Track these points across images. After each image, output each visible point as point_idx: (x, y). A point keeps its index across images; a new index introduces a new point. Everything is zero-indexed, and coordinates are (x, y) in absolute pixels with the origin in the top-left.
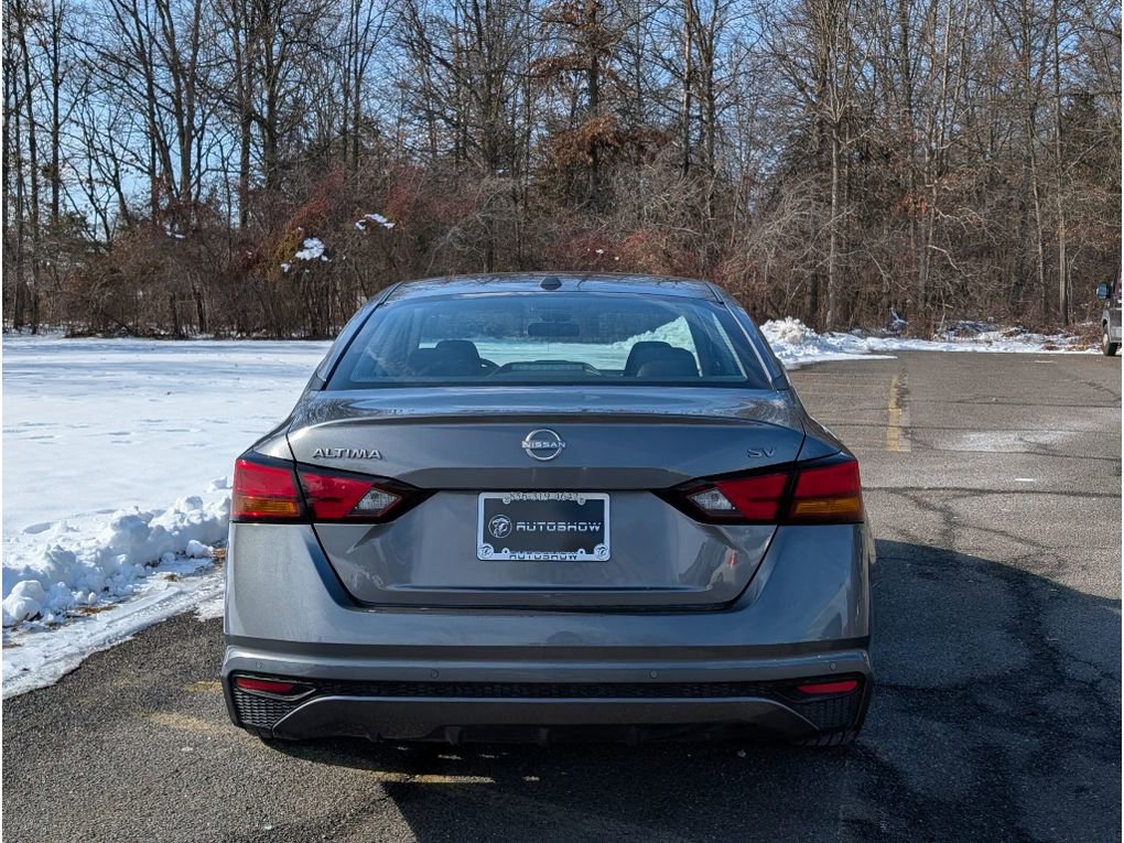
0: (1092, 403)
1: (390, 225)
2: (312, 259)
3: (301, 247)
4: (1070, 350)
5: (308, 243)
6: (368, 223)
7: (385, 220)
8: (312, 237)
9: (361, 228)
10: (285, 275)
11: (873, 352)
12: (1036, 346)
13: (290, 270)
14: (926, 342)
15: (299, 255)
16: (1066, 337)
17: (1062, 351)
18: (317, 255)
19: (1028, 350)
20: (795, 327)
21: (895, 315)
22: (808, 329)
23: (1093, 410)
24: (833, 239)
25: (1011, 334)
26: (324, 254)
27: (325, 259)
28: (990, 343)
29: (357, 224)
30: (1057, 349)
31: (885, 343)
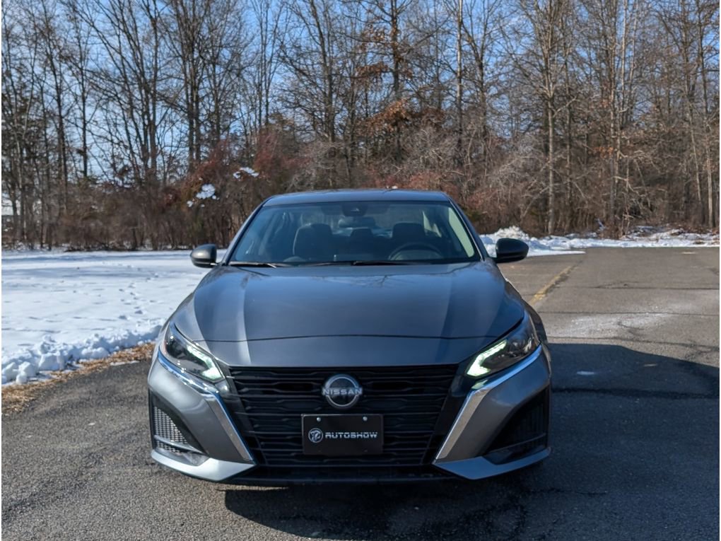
0: (703, 287)
1: (256, 175)
2: (206, 198)
3: (200, 190)
4: (713, 243)
5: (206, 188)
6: (242, 174)
7: (253, 171)
8: (208, 184)
9: (237, 177)
10: (189, 209)
11: (572, 248)
12: (689, 242)
13: (193, 206)
14: (613, 241)
15: (199, 196)
16: (713, 235)
17: (705, 245)
18: (209, 195)
19: (681, 245)
20: (515, 233)
21: (600, 223)
22: (524, 235)
23: (700, 292)
24: (551, 175)
25: (675, 234)
26: (215, 194)
27: (214, 197)
28: (657, 240)
29: (235, 175)
30: (703, 243)
31: (582, 243)
